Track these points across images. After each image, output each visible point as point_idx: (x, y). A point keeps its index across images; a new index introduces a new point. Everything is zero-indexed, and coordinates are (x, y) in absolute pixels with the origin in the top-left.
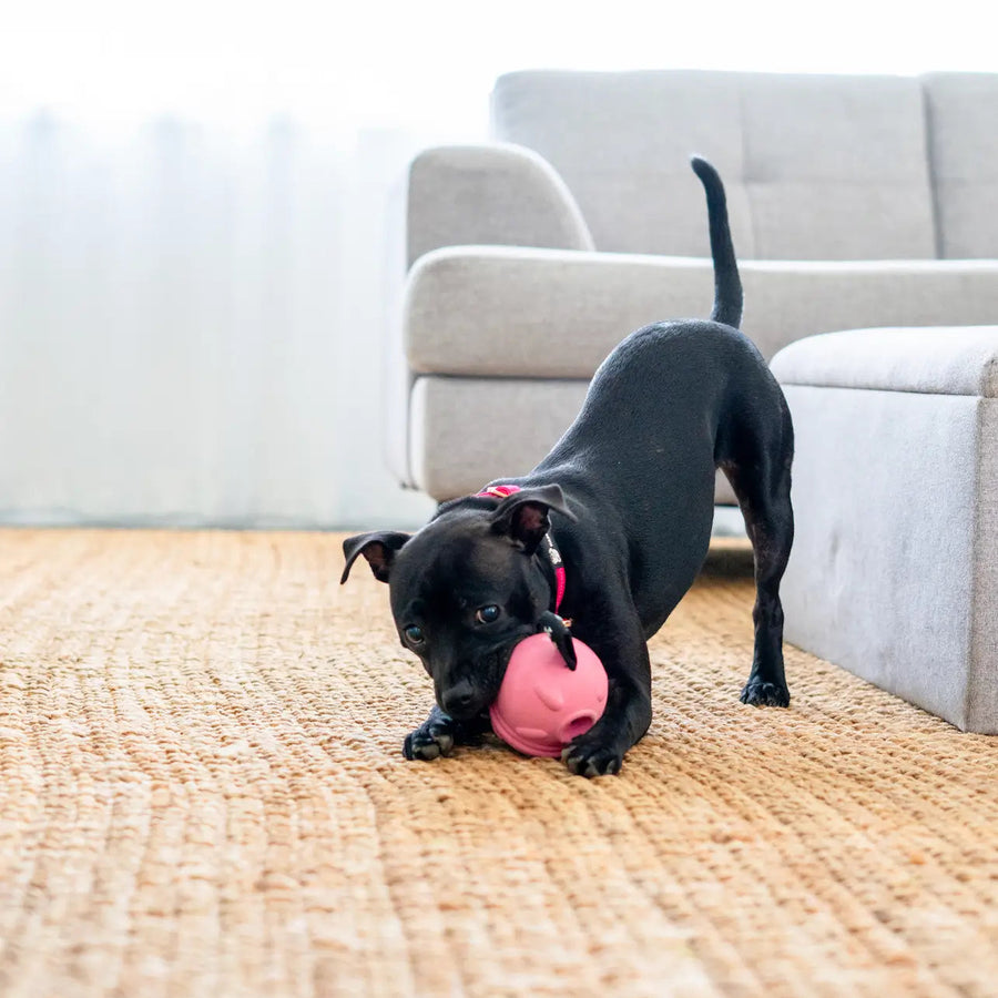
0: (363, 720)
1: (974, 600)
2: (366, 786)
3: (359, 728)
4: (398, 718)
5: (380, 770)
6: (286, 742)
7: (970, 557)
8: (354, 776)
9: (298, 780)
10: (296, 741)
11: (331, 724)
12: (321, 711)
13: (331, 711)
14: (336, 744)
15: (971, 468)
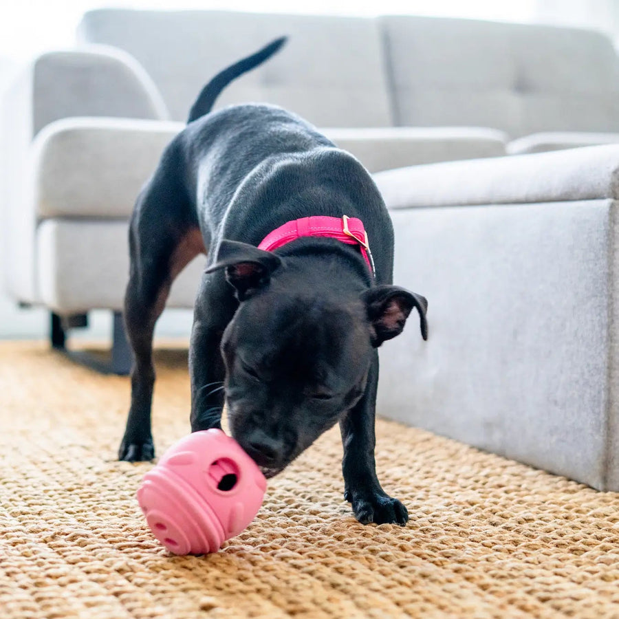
0: (72, 510)
1: (610, 376)
2: (117, 594)
3: (72, 520)
4: (104, 506)
5: (120, 571)
6: (11, 541)
7: (605, 339)
8: (96, 581)
9: (45, 592)
10: (21, 539)
11: (44, 516)
12: (29, 502)
13: (39, 502)
14: (61, 541)
15: (604, 262)
